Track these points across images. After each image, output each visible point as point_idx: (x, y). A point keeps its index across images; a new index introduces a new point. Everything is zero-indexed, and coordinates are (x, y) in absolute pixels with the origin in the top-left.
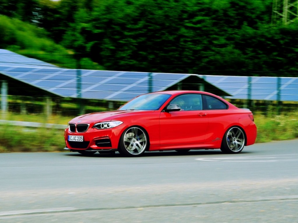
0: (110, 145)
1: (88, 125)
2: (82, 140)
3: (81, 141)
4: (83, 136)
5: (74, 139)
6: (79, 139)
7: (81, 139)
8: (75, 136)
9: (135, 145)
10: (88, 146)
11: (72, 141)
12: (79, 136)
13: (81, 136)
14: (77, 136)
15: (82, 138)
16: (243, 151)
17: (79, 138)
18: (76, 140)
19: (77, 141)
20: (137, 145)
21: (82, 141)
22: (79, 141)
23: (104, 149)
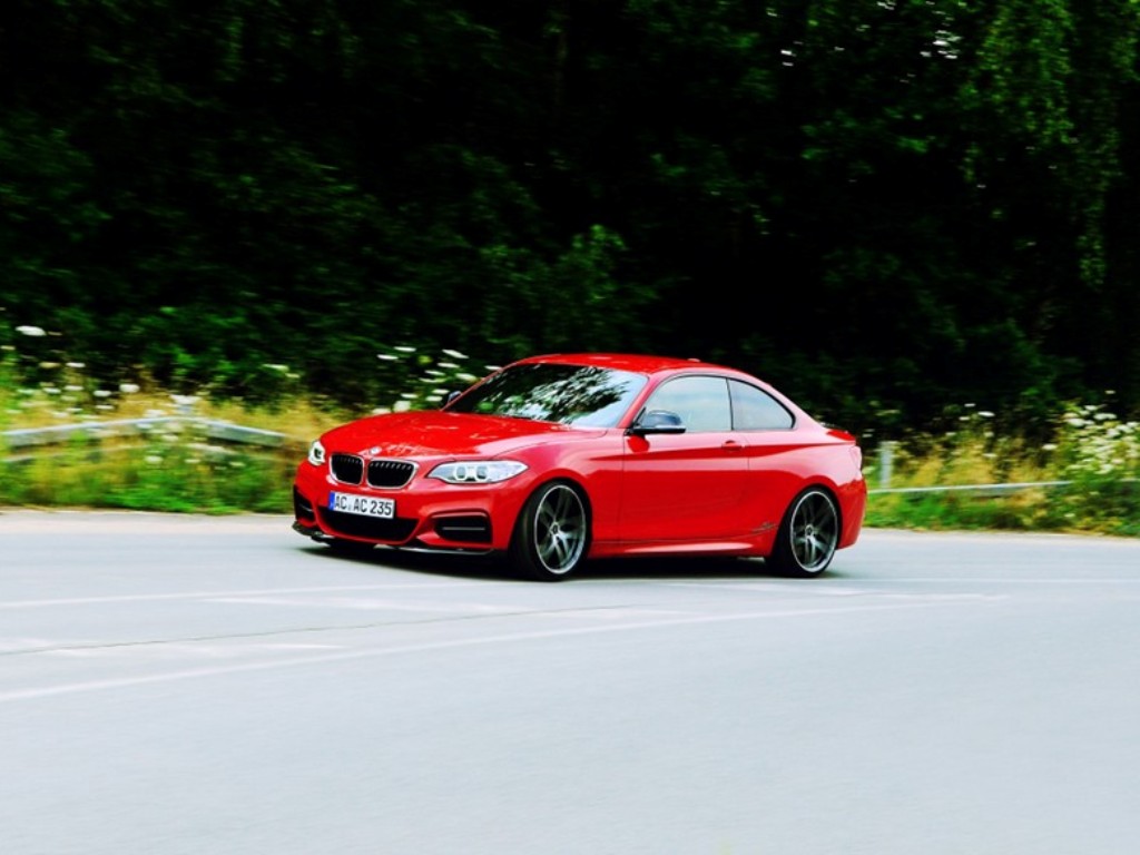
0: (486, 537)
1: (412, 467)
2: (387, 514)
3: (383, 516)
4: (392, 501)
5: (356, 508)
6: (378, 508)
7: (387, 511)
8: (360, 498)
9: (555, 542)
10: (412, 535)
11: (346, 510)
12: (378, 500)
13: (385, 500)
14: (369, 499)
15: (392, 507)
16: (829, 568)
17: (379, 505)
18: (364, 511)
19: (368, 513)
20: (560, 543)
21: (391, 516)
22: (377, 515)
23: (465, 549)
